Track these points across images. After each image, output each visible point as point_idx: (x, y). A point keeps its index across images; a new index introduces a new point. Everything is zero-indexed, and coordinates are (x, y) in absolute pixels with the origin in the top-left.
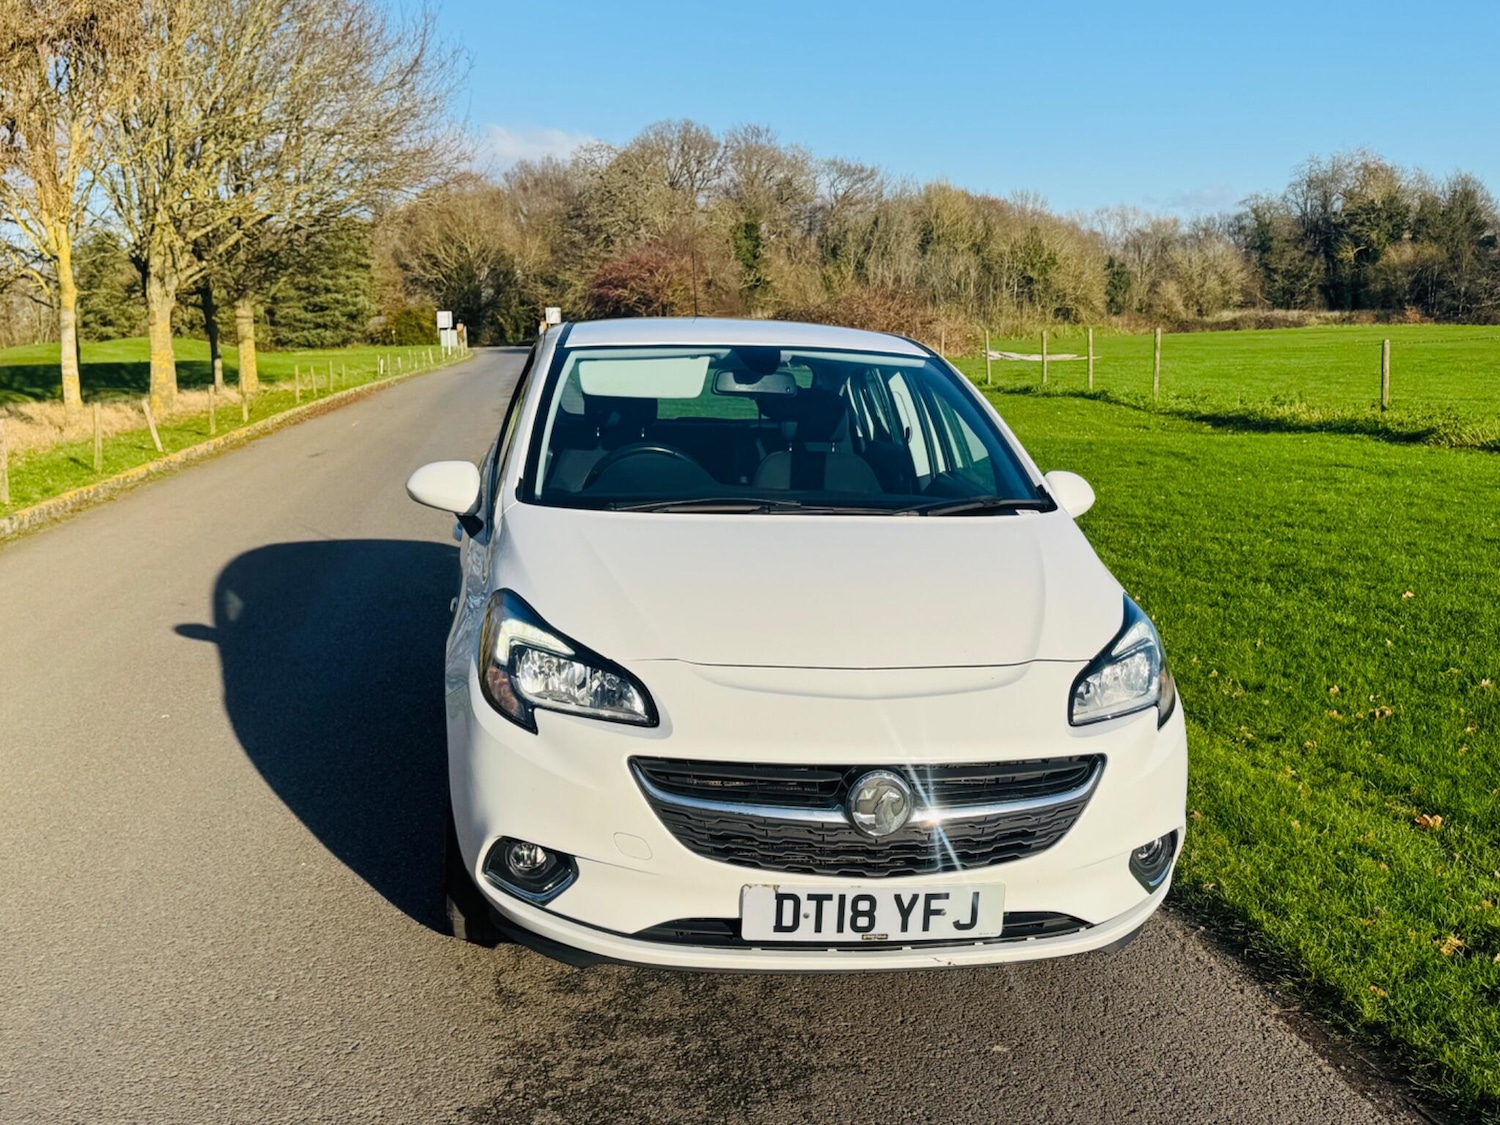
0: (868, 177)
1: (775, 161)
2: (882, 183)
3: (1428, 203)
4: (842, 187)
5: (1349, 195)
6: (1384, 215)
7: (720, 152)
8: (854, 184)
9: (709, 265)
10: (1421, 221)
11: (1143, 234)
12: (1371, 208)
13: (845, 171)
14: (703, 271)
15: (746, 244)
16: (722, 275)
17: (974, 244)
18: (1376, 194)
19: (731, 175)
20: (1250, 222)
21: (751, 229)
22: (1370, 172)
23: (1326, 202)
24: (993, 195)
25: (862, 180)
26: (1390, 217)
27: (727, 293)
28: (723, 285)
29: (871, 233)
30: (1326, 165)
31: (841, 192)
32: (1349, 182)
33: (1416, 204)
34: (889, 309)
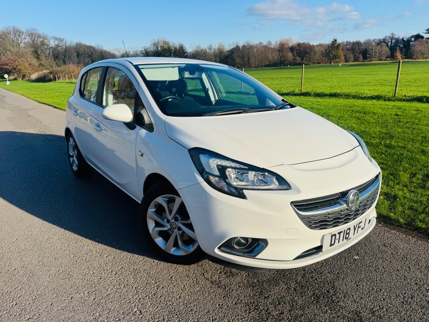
0: (62, 41)
1: (39, 37)
2: (66, 42)
3: (175, 48)
4: (56, 43)
5: (161, 47)
6: (168, 51)
7: (24, 34)
8: (59, 42)
9: (29, 60)
10: (175, 52)
11: (123, 54)
12: (165, 49)
13: (56, 39)
14: (28, 61)
15: (36, 55)
16: (33, 62)
17: (89, 56)
18: (166, 47)
19: (28, 39)
20: (144, 52)
21: (36, 52)
22: (165, 42)
23: (157, 48)
24: (91, 45)
25: (61, 41)
26: (169, 51)
27: (35, 66)
28: (33, 64)
29: (65, 53)
30: (156, 41)
31: (56, 44)
32: (161, 44)
33: (173, 48)
34: (78, 69)
